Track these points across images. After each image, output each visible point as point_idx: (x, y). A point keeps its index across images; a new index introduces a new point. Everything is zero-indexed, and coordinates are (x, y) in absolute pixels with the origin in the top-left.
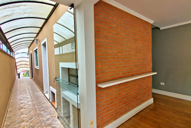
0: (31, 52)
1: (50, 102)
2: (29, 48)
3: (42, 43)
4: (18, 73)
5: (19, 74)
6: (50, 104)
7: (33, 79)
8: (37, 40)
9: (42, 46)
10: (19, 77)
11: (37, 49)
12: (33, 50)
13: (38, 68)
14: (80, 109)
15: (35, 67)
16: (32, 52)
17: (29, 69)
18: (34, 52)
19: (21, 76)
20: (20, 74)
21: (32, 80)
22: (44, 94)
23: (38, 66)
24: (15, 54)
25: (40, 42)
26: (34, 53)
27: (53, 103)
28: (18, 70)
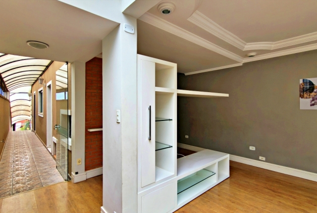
0: (35, 92)
1: (51, 155)
2: (32, 86)
3: (48, 85)
4: (13, 123)
5: (14, 126)
6: (51, 157)
7: (35, 131)
8: (42, 80)
9: (47, 88)
10: (14, 130)
11: (42, 91)
12: (37, 90)
13: (41, 115)
14: (71, 151)
15: (39, 115)
16: (37, 92)
17: (30, 118)
18: (39, 93)
19: (17, 128)
20: (16, 125)
21: (34, 133)
22: (47, 148)
23: (42, 113)
24: (11, 94)
25: (45, 82)
26: (39, 95)
27: (55, 156)
28: (13, 119)
